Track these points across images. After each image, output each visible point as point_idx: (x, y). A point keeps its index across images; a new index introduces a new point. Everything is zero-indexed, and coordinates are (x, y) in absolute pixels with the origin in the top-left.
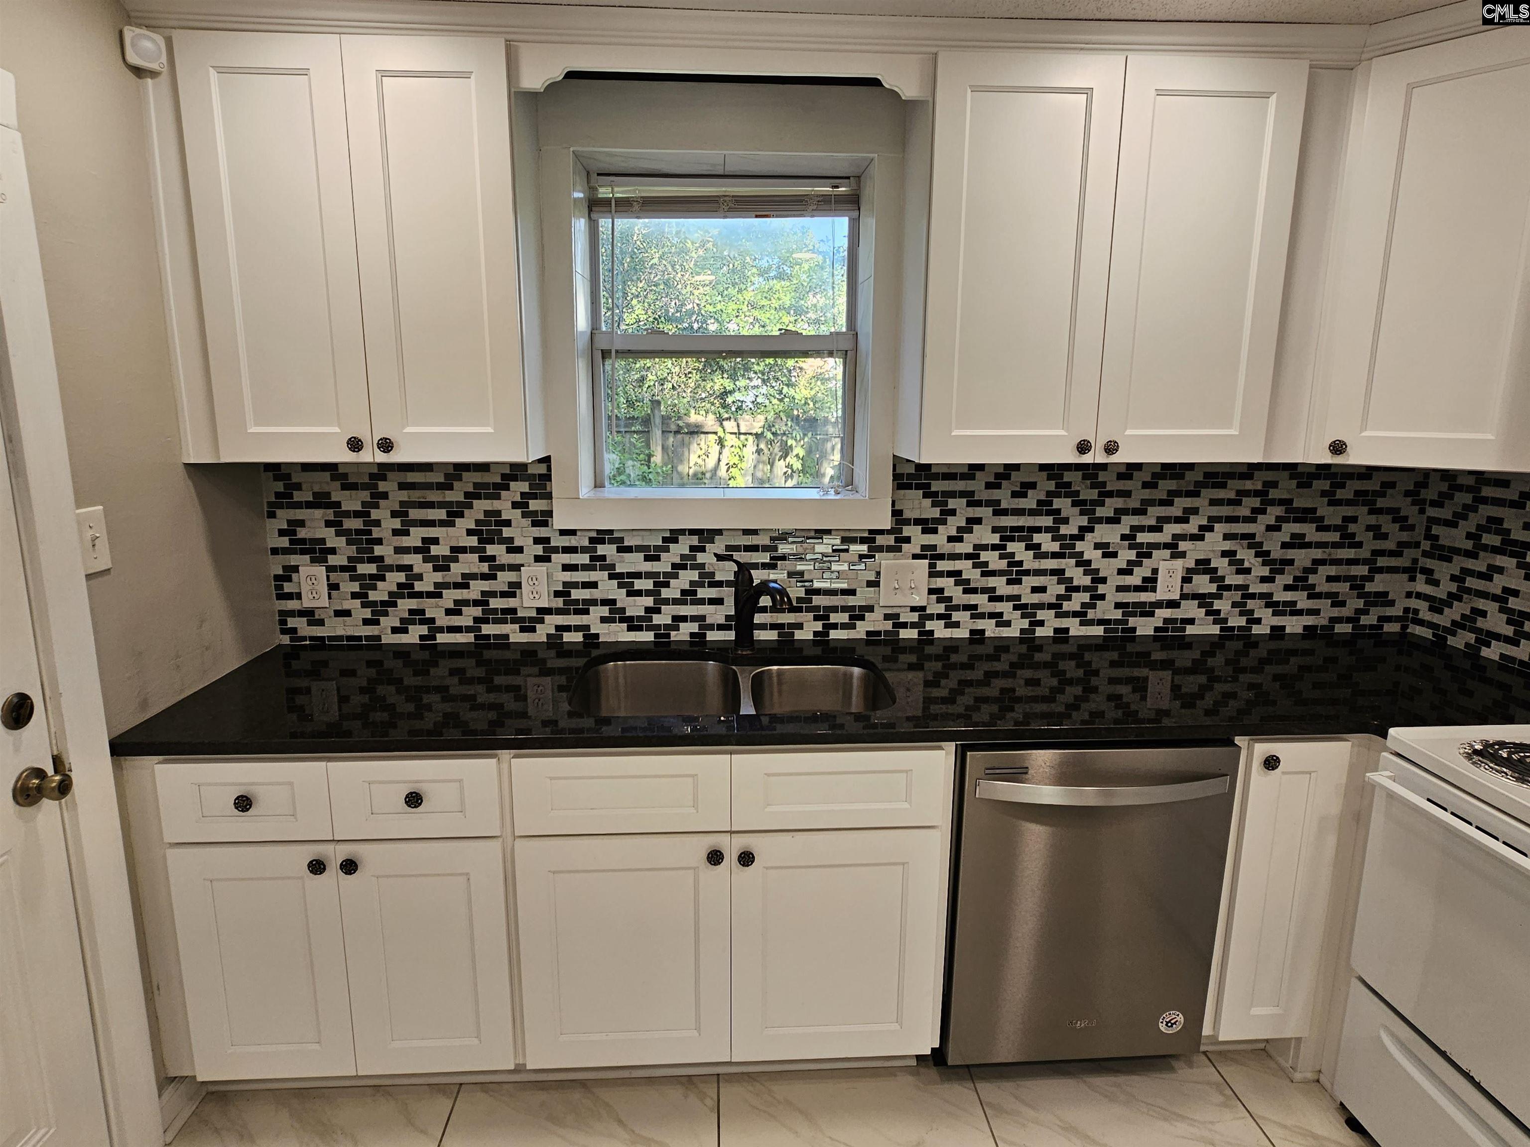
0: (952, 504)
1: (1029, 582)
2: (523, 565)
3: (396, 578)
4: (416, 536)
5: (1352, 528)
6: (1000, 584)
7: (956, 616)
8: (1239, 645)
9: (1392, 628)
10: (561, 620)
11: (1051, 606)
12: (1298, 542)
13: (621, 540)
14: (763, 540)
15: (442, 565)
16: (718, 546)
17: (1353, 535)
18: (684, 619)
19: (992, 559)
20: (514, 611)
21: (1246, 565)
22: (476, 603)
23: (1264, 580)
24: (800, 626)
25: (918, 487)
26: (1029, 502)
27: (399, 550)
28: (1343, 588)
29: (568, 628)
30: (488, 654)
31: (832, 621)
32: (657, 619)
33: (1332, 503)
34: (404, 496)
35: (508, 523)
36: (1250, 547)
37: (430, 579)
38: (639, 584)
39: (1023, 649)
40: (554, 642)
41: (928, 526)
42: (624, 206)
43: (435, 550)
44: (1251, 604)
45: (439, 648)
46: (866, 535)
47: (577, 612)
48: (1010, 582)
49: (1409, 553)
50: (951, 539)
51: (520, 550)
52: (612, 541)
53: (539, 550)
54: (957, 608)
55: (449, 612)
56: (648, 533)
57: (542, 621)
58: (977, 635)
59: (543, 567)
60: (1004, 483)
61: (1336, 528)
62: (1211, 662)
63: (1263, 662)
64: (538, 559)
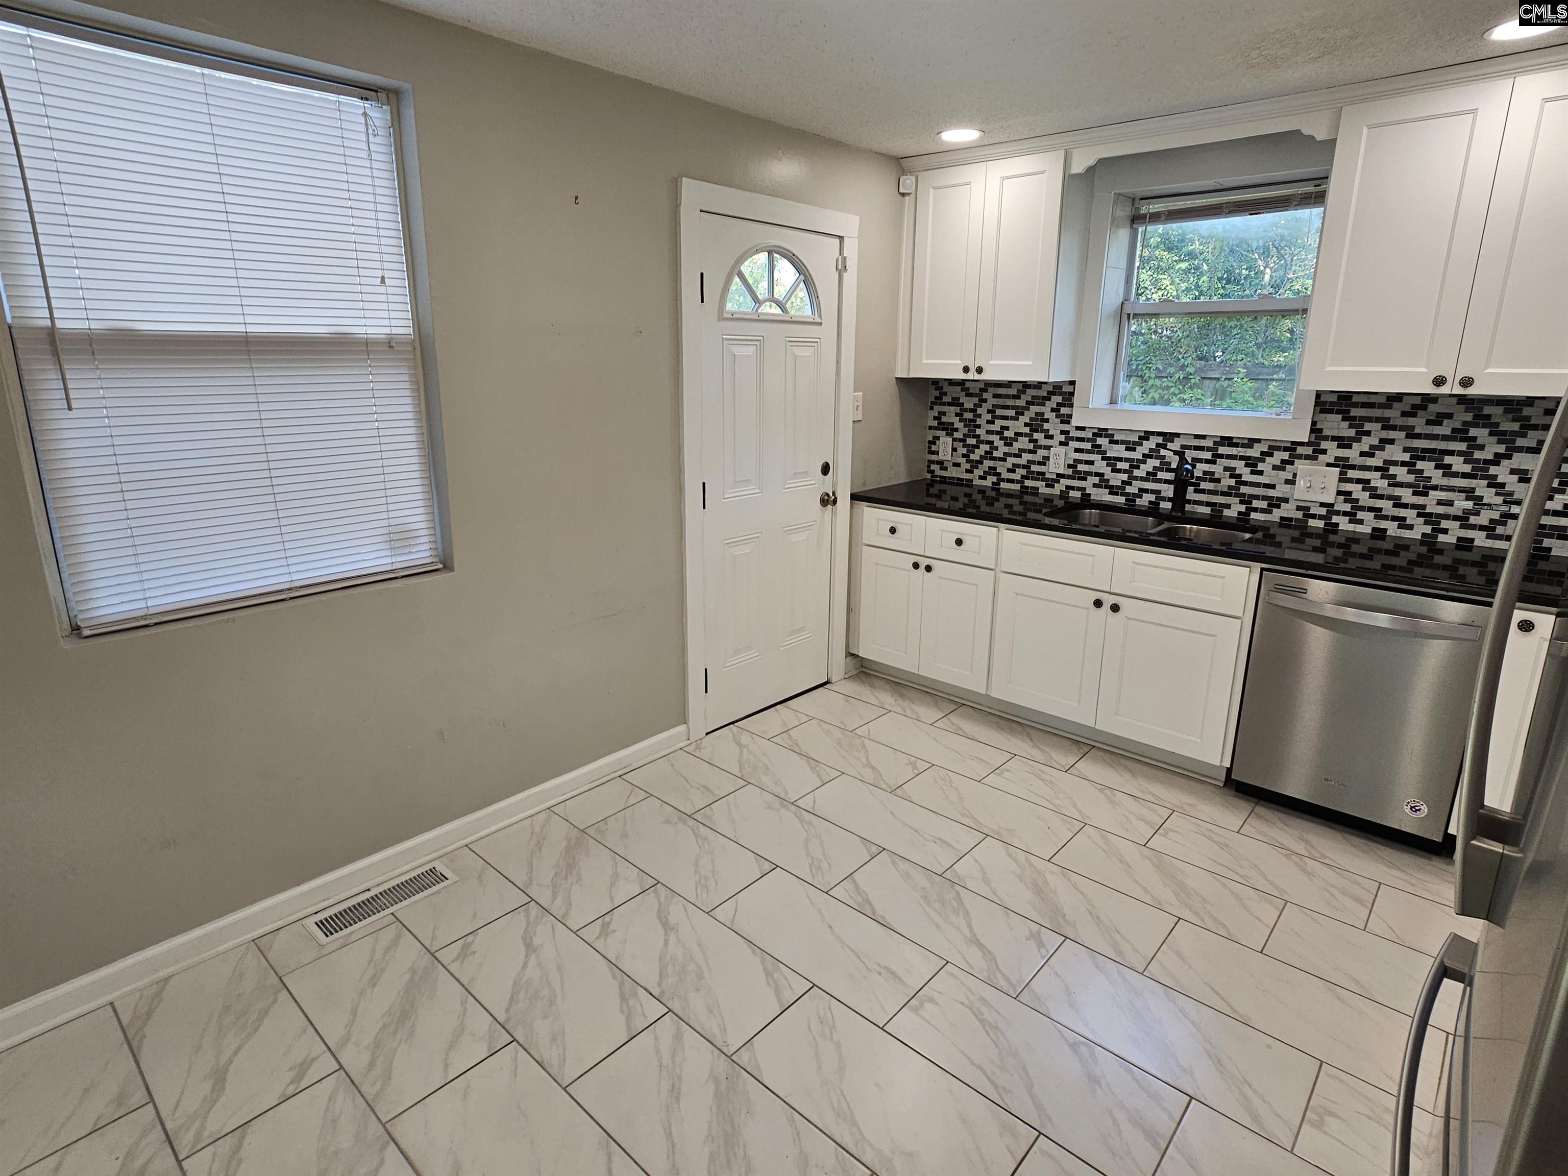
0: (1367, 426)
1: (1434, 495)
2: (1052, 447)
3: (985, 448)
4: (999, 423)
6: (1406, 495)
7: (1360, 515)
10: (1070, 482)
11: (1455, 518)
13: (1113, 435)
14: (1209, 443)
15: (1008, 443)
16: (1176, 445)
18: (1146, 491)
19: (1401, 473)
20: (1043, 474)
22: (1024, 467)
24: (1228, 506)
25: (1338, 412)
26: (1445, 429)
27: (989, 432)
29: (1073, 488)
30: (1027, 498)
31: (1254, 505)
32: (1128, 489)
34: (996, 401)
35: (1047, 421)
37: (1002, 450)
38: (1120, 465)
39: (1424, 550)
40: (1064, 495)
41: (1344, 443)
42: (1154, 217)
43: (1006, 434)
45: (1001, 491)
46: (1289, 445)
47: (1080, 479)
48: (1415, 493)
50: (1363, 454)
51: (1051, 437)
52: (1106, 436)
53: (1063, 438)
54: (1362, 509)
55: (1009, 470)
56: (1130, 432)
57: (1058, 482)
58: (1379, 534)
59: (1063, 449)
60: (1420, 413)
64: (1061, 443)
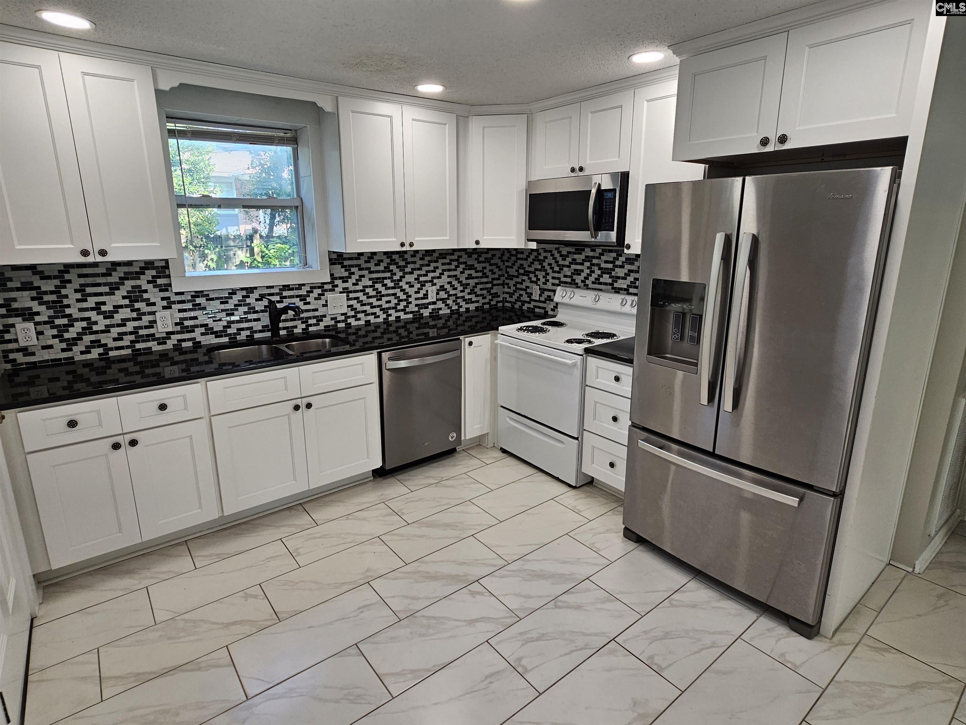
0: (353, 270)
1: (385, 299)
2: (156, 312)
3: (79, 326)
4: (91, 302)
5: (485, 271)
6: (374, 301)
7: (359, 316)
8: (456, 316)
9: (500, 305)
10: (179, 337)
11: (393, 308)
12: (470, 277)
13: (208, 295)
14: (276, 290)
15: (109, 315)
16: (256, 295)
17: (486, 273)
18: (243, 329)
19: (369, 291)
20: (153, 335)
21: (456, 286)
22: (131, 333)
23: (462, 291)
24: (296, 327)
25: (339, 264)
26: (381, 268)
27: (81, 310)
28: (485, 292)
29: (184, 340)
30: (140, 359)
31: (309, 323)
32: (229, 331)
33: (479, 262)
34: (82, 281)
35: (146, 291)
36: (456, 280)
37: (102, 323)
39: (385, 326)
40: (177, 348)
41: (345, 280)
42: (184, 134)
43: (103, 308)
44: (459, 301)
45: (111, 359)
46: (320, 285)
47: (188, 332)
48: (377, 300)
49: (502, 279)
50: (354, 284)
51: (154, 304)
52: (203, 296)
53: (165, 303)
55: (115, 339)
56: (221, 291)
57: (170, 338)
58: (368, 323)
59: (167, 312)
60: (372, 260)
61: (481, 271)
62: (449, 323)
63: (464, 321)
64: (164, 308)
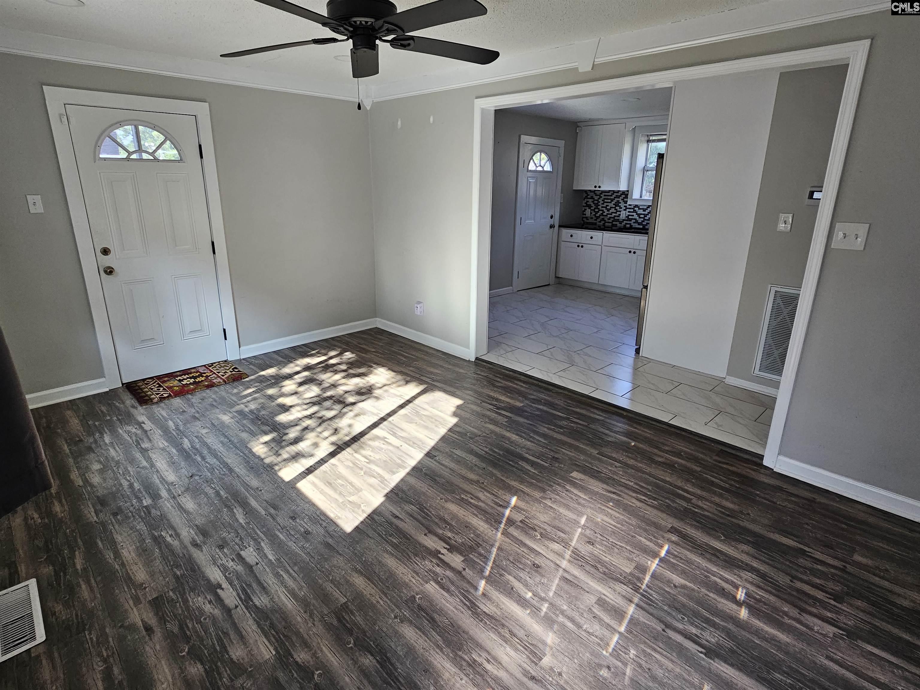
2: (621, 211)
3: (601, 212)
4: (606, 204)
10: (626, 222)
13: (639, 207)
15: (608, 211)
20: (619, 220)
22: (613, 218)
27: (602, 207)
32: (644, 223)
34: (605, 197)
35: (620, 203)
37: (606, 212)
38: (641, 216)
40: (625, 226)
42: (654, 141)
43: (608, 207)
47: (630, 221)
51: (621, 208)
52: (637, 207)
53: (625, 208)
55: (608, 219)
56: (644, 206)
57: (623, 222)
59: (624, 212)
64: (624, 210)
